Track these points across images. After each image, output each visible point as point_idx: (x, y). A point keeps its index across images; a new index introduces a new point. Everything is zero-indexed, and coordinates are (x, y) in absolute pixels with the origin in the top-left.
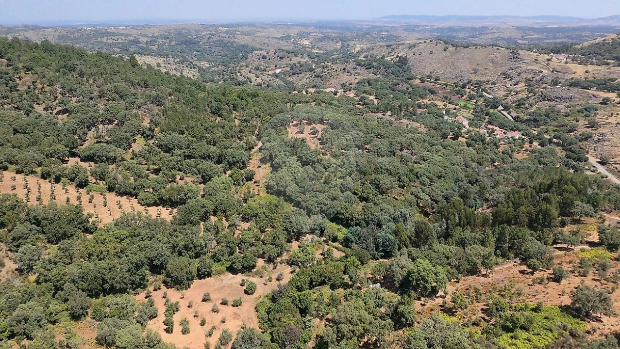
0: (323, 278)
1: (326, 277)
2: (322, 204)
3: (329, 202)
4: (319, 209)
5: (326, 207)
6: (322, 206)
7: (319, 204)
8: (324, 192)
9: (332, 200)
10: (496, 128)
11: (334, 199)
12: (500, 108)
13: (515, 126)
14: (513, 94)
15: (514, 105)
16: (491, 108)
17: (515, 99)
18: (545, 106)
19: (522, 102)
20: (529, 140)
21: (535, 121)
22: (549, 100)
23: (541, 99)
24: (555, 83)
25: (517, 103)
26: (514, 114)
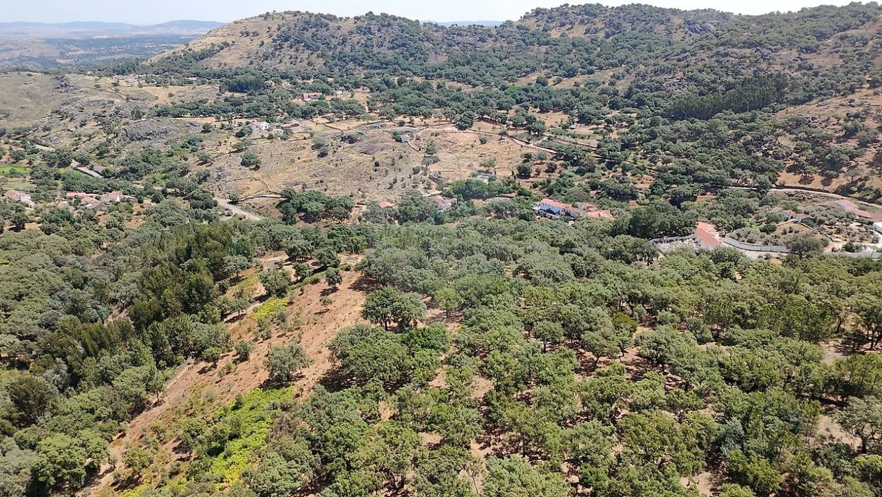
10: (79, 194)
12: (74, 164)
13: (109, 186)
14: (85, 139)
15: (93, 155)
16: (60, 166)
17: (92, 146)
18: (137, 148)
19: (104, 148)
20: (137, 200)
21: (133, 171)
22: (139, 139)
23: (128, 139)
24: (138, 115)
25: (97, 152)
26: (101, 169)
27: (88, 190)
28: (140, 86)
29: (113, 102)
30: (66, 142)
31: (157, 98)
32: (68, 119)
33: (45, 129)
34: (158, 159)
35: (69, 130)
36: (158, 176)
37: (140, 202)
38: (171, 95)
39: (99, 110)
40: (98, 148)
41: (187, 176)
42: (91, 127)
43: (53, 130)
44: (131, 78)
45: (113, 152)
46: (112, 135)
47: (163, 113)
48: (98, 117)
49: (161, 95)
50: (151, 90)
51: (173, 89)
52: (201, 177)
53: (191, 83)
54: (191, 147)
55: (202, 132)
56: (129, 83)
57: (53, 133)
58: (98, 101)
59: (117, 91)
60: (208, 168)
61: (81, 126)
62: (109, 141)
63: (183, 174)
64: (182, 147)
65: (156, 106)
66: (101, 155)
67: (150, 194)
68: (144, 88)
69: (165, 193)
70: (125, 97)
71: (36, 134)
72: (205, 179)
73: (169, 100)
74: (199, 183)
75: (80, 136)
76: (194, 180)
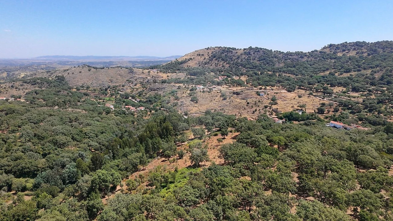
0: (16, 217)
1: (19, 216)
2: (5, 166)
3: (12, 163)
4: (3, 171)
5: (10, 168)
6: (6, 167)
7: (3, 167)
8: (7, 156)
9: (15, 161)
10: (130, 107)
11: (16, 159)
12: (130, 98)
13: (140, 105)
14: (135, 90)
15: (137, 95)
16: (125, 98)
17: (137, 92)
18: (153, 93)
19: (141, 93)
20: (149, 111)
21: (150, 101)
22: (154, 90)
23: (150, 90)
24: (155, 82)
25: (139, 94)
26: (138, 100)
27: (133, 106)
28: (158, 73)
29: (147, 78)
30: (129, 91)
31: (163, 77)
32: (131, 83)
33: (123, 86)
34: (159, 97)
35: (130, 87)
36: (159, 104)
37: (151, 111)
38: (168, 76)
39: (142, 80)
40: (139, 93)
41: (169, 104)
42: (138, 86)
43: (126, 87)
44: (155, 70)
45: (144, 94)
46: (145, 89)
47: (164, 82)
48: (141, 83)
49: (164, 76)
50: (161, 74)
51: (169, 74)
52: (175, 104)
53: (176, 72)
54: (172, 94)
55: (177, 89)
56: (154, 72)
57: (125, 88)
58: (142, 77)
59: (149, 74)
60: (178, 101)
61: (135, 86)
62: (143, 90)
63: (168, 103)
64: (169, 94)
65: (162, 80)
66: (140, 96)
67: (154, 109)
68: (159, 74)
69: (160, 109)
70: (151, 77)
71: (120, 88)
72: (176, 105)
73: (167, 78)
74: (173, 107)
75: (134, 89)
76: (172, 105)
